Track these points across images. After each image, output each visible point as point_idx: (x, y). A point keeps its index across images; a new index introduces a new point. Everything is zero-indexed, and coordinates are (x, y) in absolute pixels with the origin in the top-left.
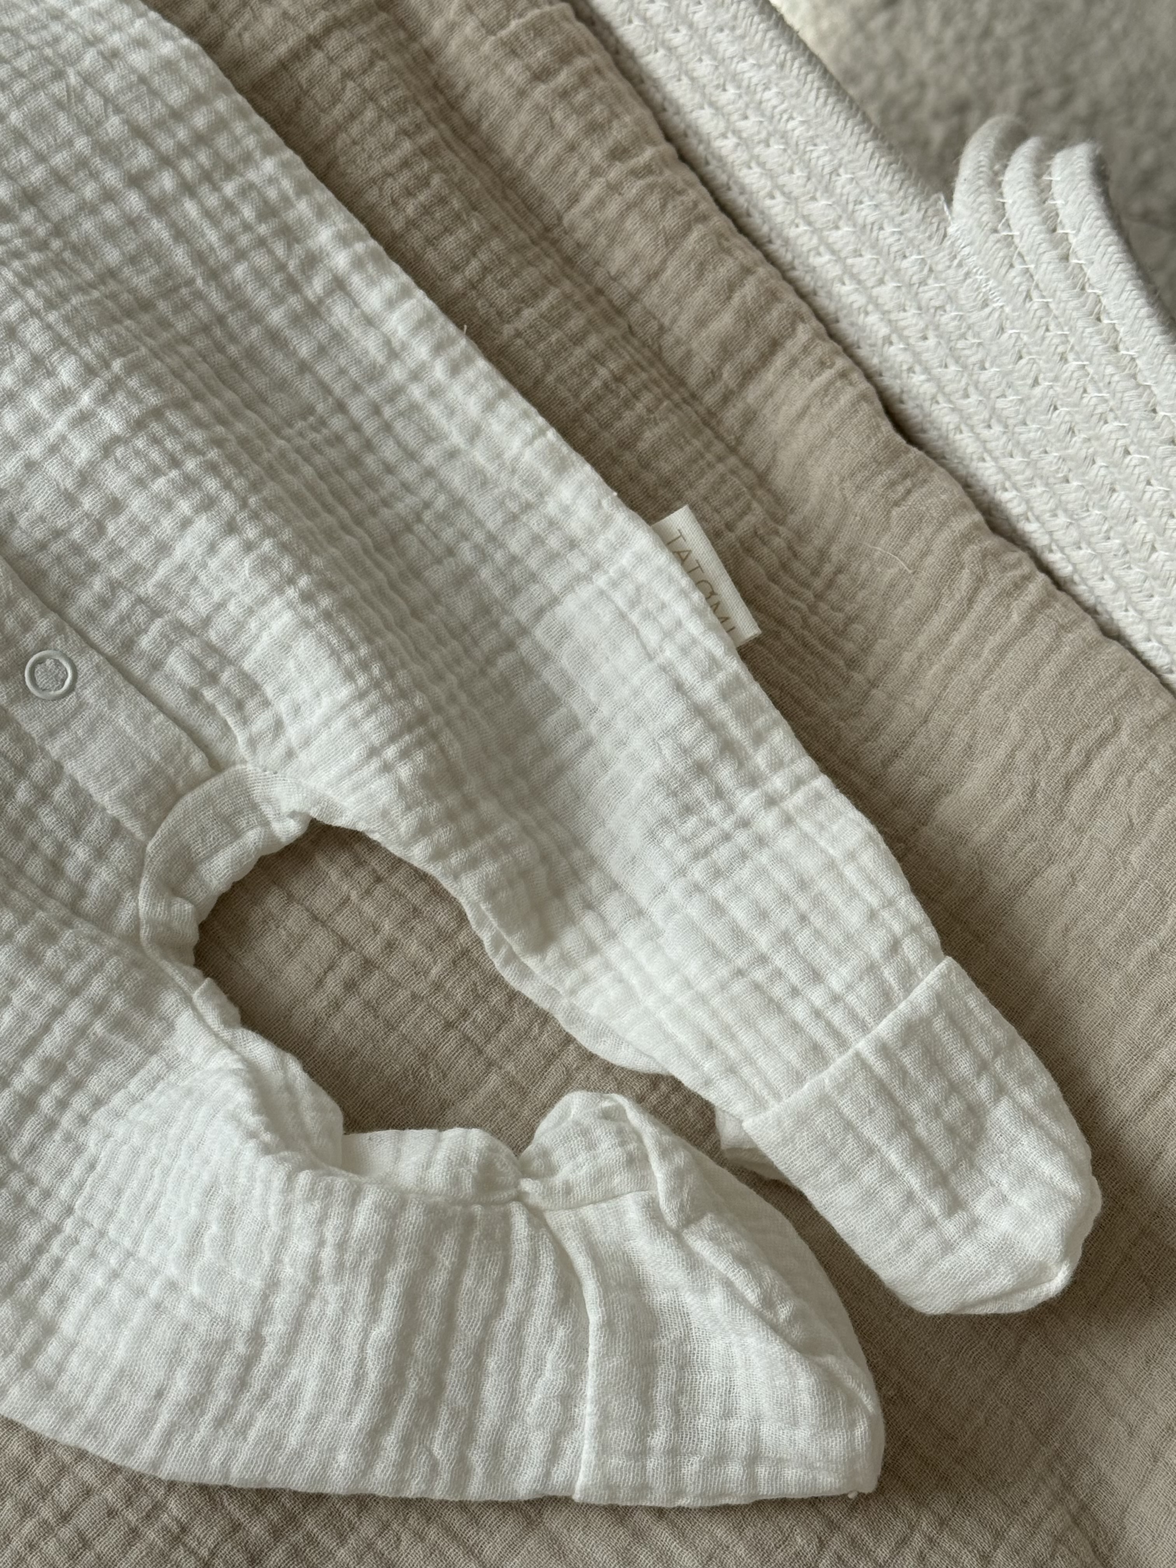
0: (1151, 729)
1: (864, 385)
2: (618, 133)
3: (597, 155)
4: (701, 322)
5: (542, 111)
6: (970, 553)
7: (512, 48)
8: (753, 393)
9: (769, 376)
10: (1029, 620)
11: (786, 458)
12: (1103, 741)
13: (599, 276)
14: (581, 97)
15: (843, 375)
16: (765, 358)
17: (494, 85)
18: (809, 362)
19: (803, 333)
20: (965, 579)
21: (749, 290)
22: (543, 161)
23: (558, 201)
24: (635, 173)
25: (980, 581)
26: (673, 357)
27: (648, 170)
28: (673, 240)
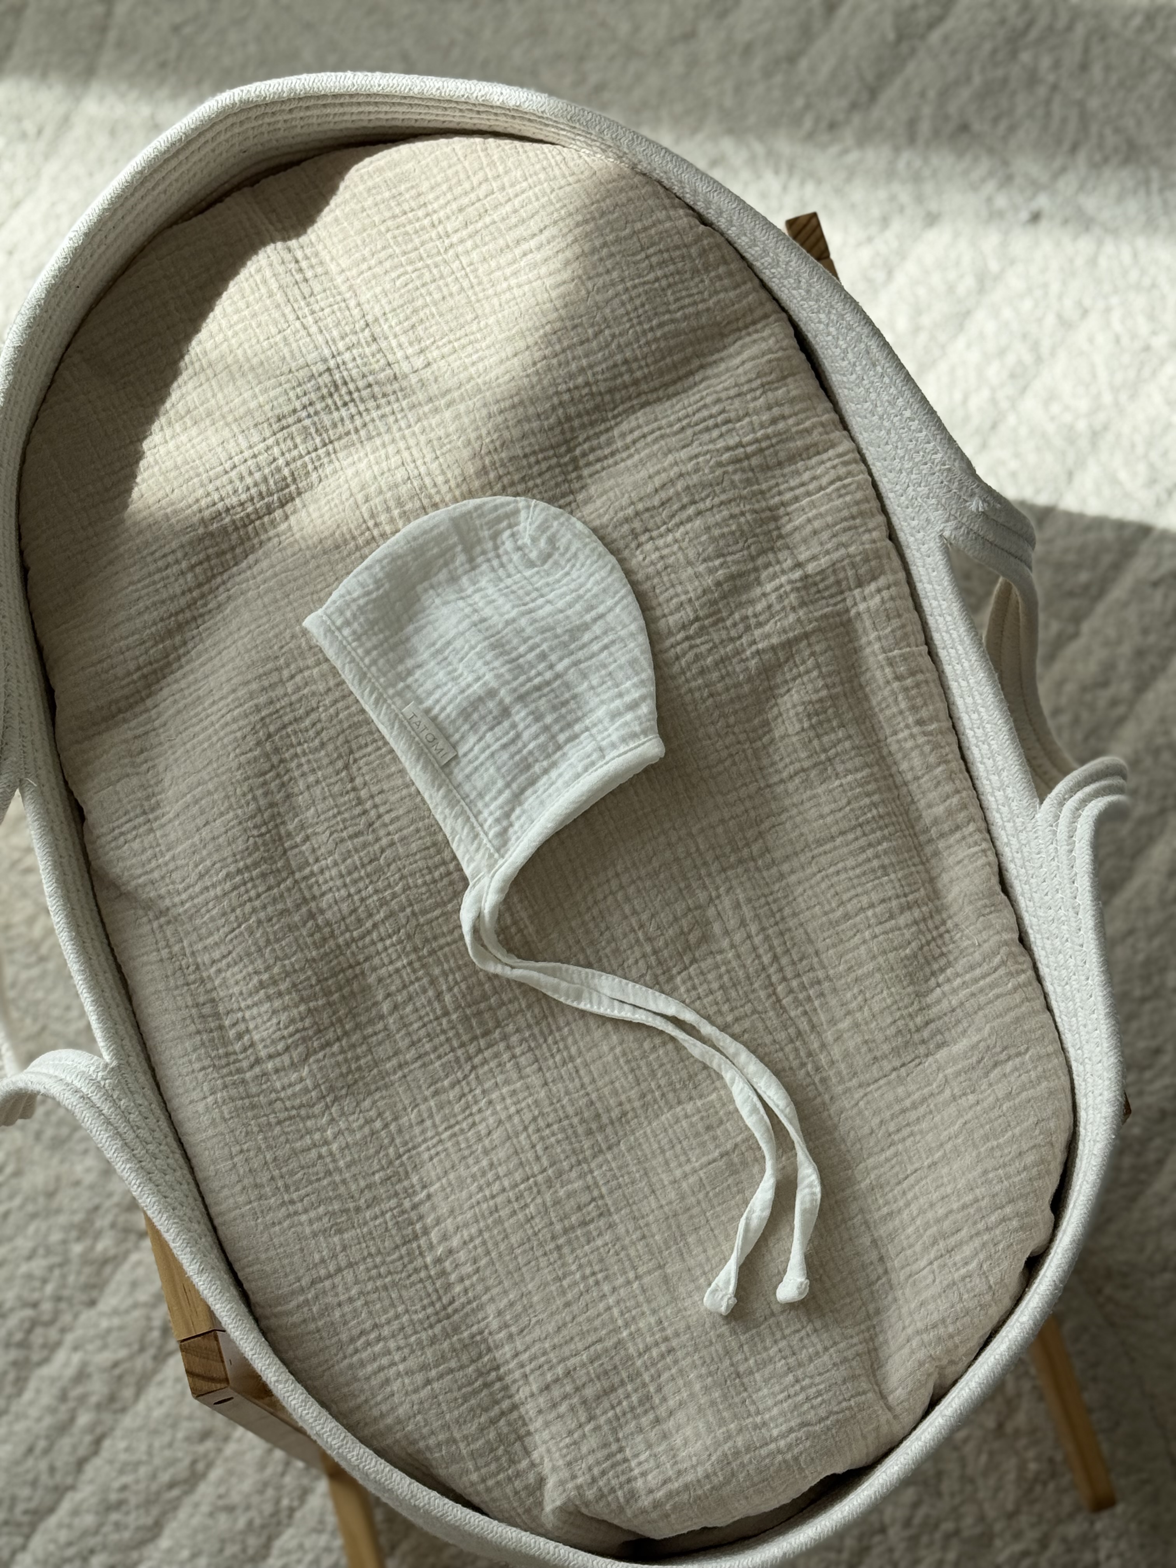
0: (1040, 1058)
1: (992, 858)
2: (924, 713)
3: (910, 720)
4: (930, 806)
5: (893, 693)
6: (1004, 950)
7: (891, 663)
8: (941, 844)
9: (952, 840)
10: (1015, 989)
11: (945, 878)
12: (1019, 1054)
13: (894, 769)
14: (913, 692)
15: (984, 851)
16: (952, 832)
17: (878, 674)
18: (970, 840)
19: (971, 827)
20: (997, 960)
21: (955, 800)
22: (888, 712)
23: (888, 731)
24: (925, 734)
25: (1003, 963)
26: (913, 815)
27: (930, 734)
28: (929, 768)
